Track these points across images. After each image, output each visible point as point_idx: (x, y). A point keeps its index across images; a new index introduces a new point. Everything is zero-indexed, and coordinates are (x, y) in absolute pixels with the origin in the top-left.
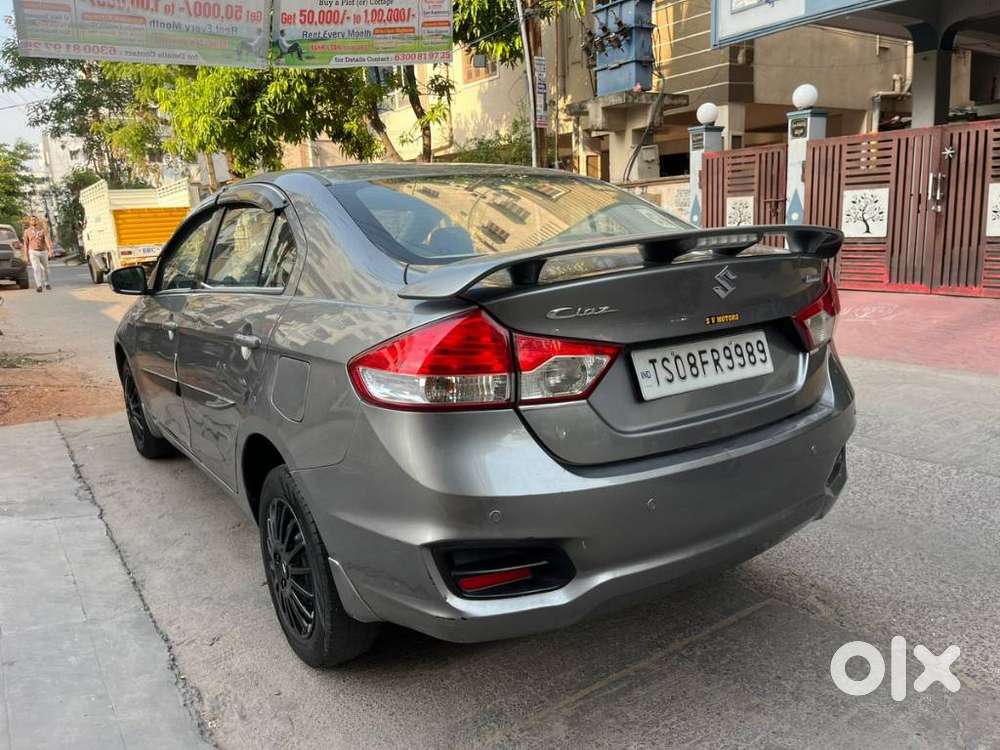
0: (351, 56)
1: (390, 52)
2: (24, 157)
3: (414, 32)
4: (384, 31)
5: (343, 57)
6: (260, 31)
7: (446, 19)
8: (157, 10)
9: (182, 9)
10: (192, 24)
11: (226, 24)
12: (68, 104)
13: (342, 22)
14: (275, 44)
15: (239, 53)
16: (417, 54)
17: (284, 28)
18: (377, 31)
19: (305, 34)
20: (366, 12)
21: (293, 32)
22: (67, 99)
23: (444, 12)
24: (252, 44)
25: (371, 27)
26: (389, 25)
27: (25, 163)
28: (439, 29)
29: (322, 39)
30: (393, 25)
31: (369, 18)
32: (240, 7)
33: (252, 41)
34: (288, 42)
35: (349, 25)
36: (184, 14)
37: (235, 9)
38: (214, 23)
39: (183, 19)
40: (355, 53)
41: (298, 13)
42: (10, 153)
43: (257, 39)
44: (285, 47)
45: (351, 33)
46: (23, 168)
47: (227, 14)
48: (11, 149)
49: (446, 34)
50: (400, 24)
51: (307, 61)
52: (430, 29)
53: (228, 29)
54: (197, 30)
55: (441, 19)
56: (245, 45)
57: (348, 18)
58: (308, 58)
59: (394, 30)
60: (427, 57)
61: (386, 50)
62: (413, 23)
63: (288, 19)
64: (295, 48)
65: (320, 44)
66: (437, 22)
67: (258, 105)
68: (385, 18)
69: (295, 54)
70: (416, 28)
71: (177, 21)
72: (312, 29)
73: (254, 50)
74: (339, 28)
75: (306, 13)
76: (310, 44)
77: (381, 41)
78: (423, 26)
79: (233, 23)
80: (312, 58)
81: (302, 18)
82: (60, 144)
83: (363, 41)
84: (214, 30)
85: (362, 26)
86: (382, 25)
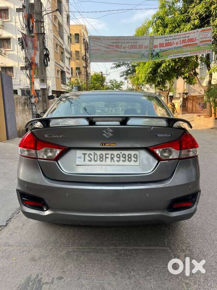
0: (175, 55)
1: (188, 52)
2: (122, 85)
3: (197, 45)
4: (186, 46)
5: (172, 55)
6: (147, 51)
7: (209, 39)
8: (121, 48)
9: (127, 47)
10: (129, 51)
11: (139, 50)
12: (129, 71)
13: (172, 45)
14: (152, 54)
15: (141, 57)
16: (198, 51)
17: (155, 49)
18: (184, 46)
19: (160, 50)
20: (180, 41)
21: (157, 50)
22: (129, 70)
23: (209, 37)
24: (145, 55)
25: (182, 45)
26: (188, 44)
27: (121, 86)
28: (206, 43)
29: (166, 51)
30: (190, 43)
31: (181, 42)
32: (142, 45)
33: (145, 54)
34: (155, 53)
35: (175, 46)
36: (128, 48)
37: (141, 46)
38: (135, 50)
39: (128, 50)
40: (176, 54)
41: (159, 45)
42: (118, 84)
43: (147, 53)
44: (154, 55)
45: (175, 48)
46: (121, 87)
47: (139, 47)
48: (119, 83)
49: (209, 44)
50: (192, 43)
51: (161, 58)
52: (203, 43)
53: (139, 51)
54: (131, 53)
55: (207, 39)
56: (143, 55)
57: (174, 44)
58: (161, 57)
59: (189, 45)
60: (202, 52)
61: (187, 51)
62: (197, 42)
63: (156, 47)
64: (157, 54)
65: (165, 52)
66: (206, 41)
67: (159, 70)
68: (187, 41)
69: (157, 56)
70: (198, 44)
71: (126, 50)
72: (163, 48)
73: (146, 56)
74: (171, 47)
75: (161, 44)
76: (162, 53)
77: (185, 49)
78: (200, 42)
79: (140, 49)
80: (163, 56)
81: (160, 46)
82: (127, 81)
83: (179, 50)
84: (135, 52)
85: (179, 45)
86: (185, 44)
